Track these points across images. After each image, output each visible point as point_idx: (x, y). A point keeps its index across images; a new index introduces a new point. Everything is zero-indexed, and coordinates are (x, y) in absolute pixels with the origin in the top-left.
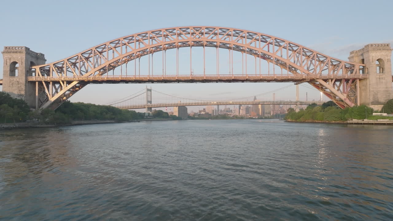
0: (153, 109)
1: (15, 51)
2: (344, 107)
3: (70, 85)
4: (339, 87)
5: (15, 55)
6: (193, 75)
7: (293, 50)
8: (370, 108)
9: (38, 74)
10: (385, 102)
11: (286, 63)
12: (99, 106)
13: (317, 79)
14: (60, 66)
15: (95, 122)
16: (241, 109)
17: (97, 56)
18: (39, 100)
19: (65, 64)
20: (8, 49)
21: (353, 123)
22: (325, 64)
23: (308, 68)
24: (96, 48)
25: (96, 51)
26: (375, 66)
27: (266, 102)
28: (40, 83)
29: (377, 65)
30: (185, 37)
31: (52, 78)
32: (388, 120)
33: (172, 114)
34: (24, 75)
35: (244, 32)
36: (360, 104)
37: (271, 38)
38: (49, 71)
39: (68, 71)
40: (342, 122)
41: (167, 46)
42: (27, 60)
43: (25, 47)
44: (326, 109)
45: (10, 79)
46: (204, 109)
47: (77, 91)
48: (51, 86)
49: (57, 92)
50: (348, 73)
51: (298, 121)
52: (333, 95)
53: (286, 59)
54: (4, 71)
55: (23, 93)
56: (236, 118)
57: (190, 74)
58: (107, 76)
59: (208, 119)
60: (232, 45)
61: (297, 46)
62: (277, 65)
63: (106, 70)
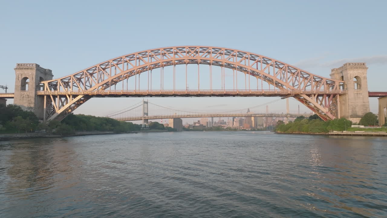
0: (149, 121)
1: (27, 67)
2: (327, 119)
3: (75, 99)
4: (321, 102)
5: (26, 72)
6: (188, 90)
7: (279, 68)
8: (349, 121)
9: (47, 89)
10: (362, 115)
11: (272, 80)
12: (99, 118)
13: (301, 94)
14: (67, 81)
15: (96, 133)
16: (235, 120)
17: (101, 72)
18: (47, 112)
19: (72, 79)
20: (20, 65)
21: (334, 134)
22: (308, 80)
23: (293, 84)
24: (100, 65)
25: (100, 68)
26: (353, 83)
27: (258, 114)
28: (48, 97)
29: (355, 82)
30: (182, 56)
31: (59, 92)
32: (364, 131)
33: (167, 126)
34: (34, 90)
35: (235, 52)
36: (340, 118)
37: (259, 56)
38: (56, 85)
39: (74, 86)
40: (324, 134)
41: (164, 63)
42: (36, 76)
43: (36, 64)
44: (311, 122)
45: (21, 93)
46: (199, 121)
47: (81, 104)
48: (57, 99)
49: (63, 105)
50: (330, 88)
51: (286, 132)
52: (316, 108)
53: (273, 75)
54: (15, 86)
55: (32, 105)
56: (229, 129)
57: (186, 89)
58: (109, 91)
59: (202, 130)
60: (224, 63)
61: (282, 64)
62: (265, 81)
63: (109, 85)
